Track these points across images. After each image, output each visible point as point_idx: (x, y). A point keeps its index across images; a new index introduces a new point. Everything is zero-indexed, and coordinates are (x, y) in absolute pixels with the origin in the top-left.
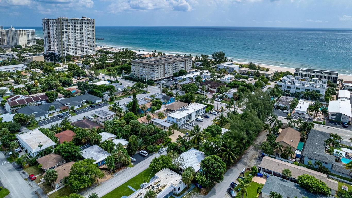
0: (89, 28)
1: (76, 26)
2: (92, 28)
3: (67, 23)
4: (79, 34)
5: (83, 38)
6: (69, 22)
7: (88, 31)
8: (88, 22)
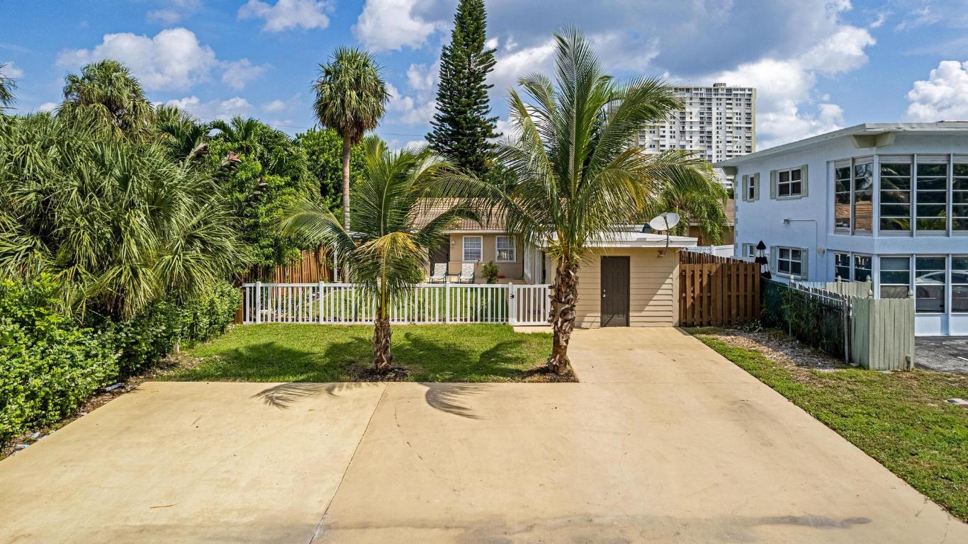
0: (734, 120)
1: (687, 110)
2: (744, 120)
4: (696, 139)
5: (709, 153)
7: (728, 130)
8: (730, 99)
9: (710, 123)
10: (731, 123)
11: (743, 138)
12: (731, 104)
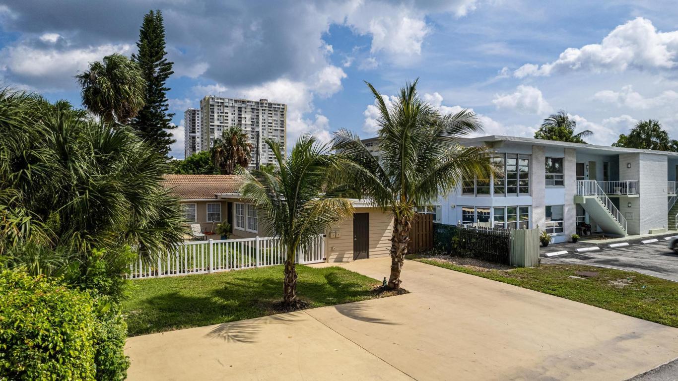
0: (273, 125)
1: (243, 116)
2: (279, 125)
3: (222, 108)
6: (227, 107)
7: (269, 131)
8: (271, 111)
9: (258, 126)
10: (271, 126)
11: (279, 137)
12: (271, 114)
